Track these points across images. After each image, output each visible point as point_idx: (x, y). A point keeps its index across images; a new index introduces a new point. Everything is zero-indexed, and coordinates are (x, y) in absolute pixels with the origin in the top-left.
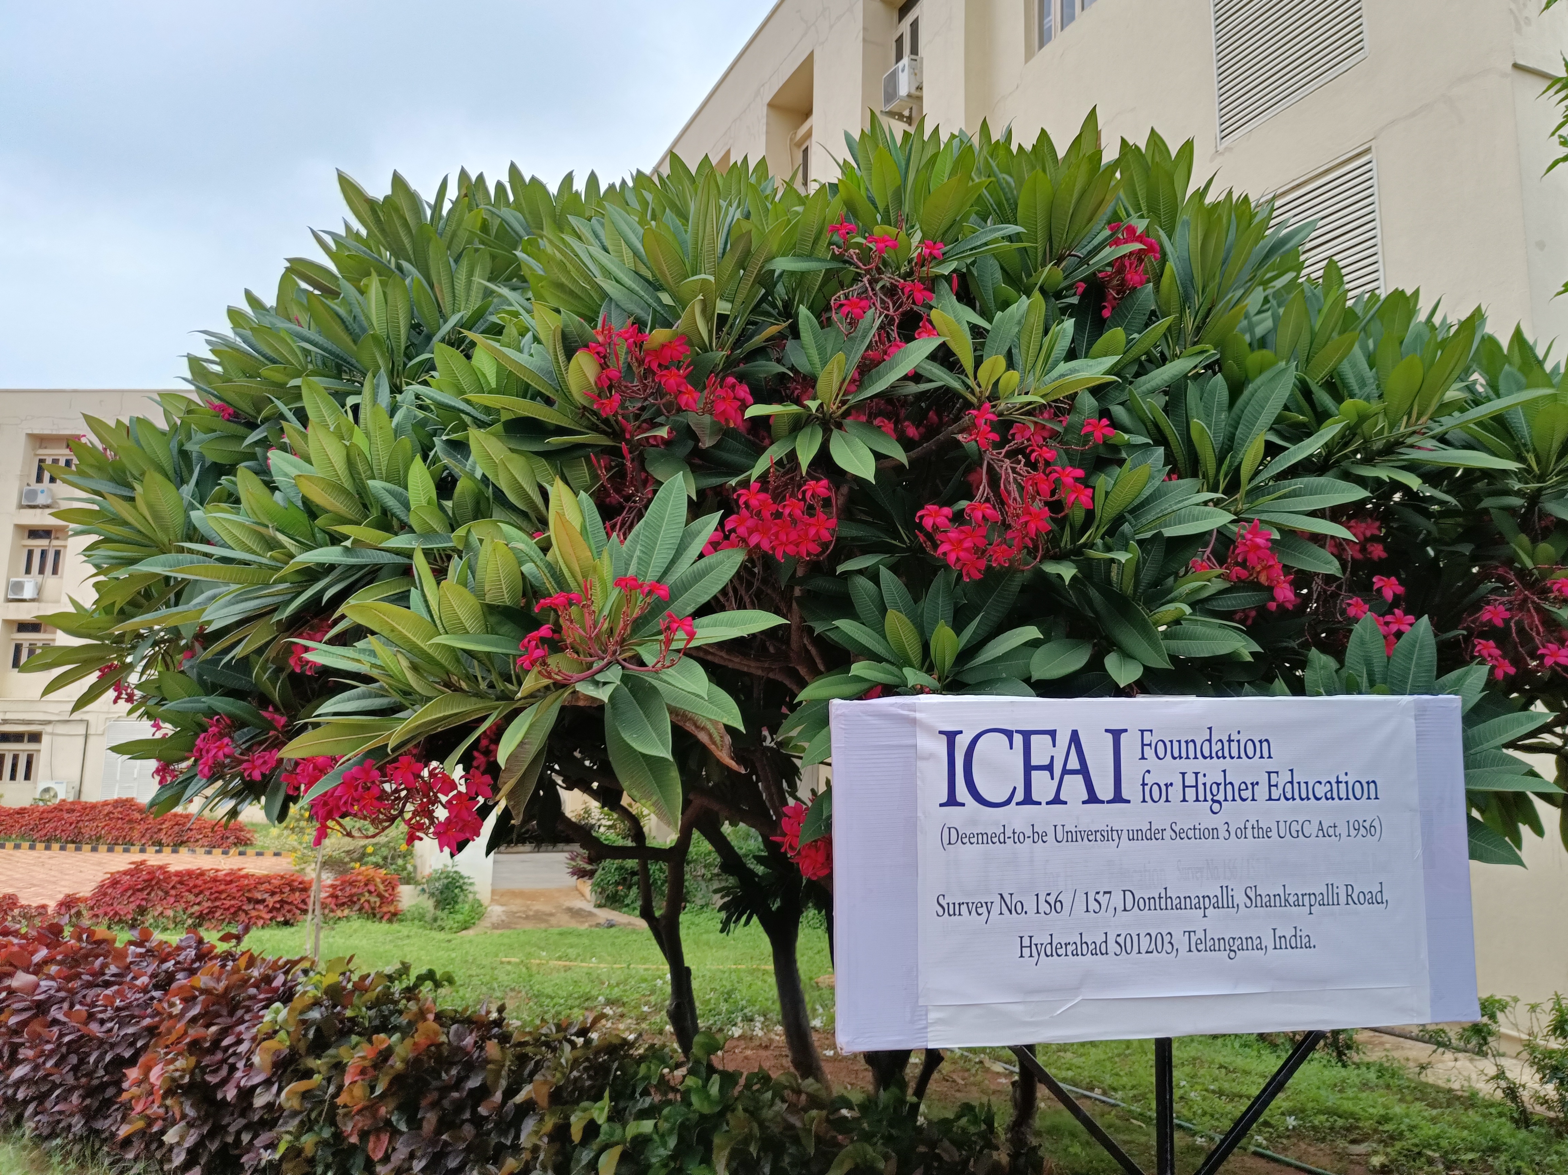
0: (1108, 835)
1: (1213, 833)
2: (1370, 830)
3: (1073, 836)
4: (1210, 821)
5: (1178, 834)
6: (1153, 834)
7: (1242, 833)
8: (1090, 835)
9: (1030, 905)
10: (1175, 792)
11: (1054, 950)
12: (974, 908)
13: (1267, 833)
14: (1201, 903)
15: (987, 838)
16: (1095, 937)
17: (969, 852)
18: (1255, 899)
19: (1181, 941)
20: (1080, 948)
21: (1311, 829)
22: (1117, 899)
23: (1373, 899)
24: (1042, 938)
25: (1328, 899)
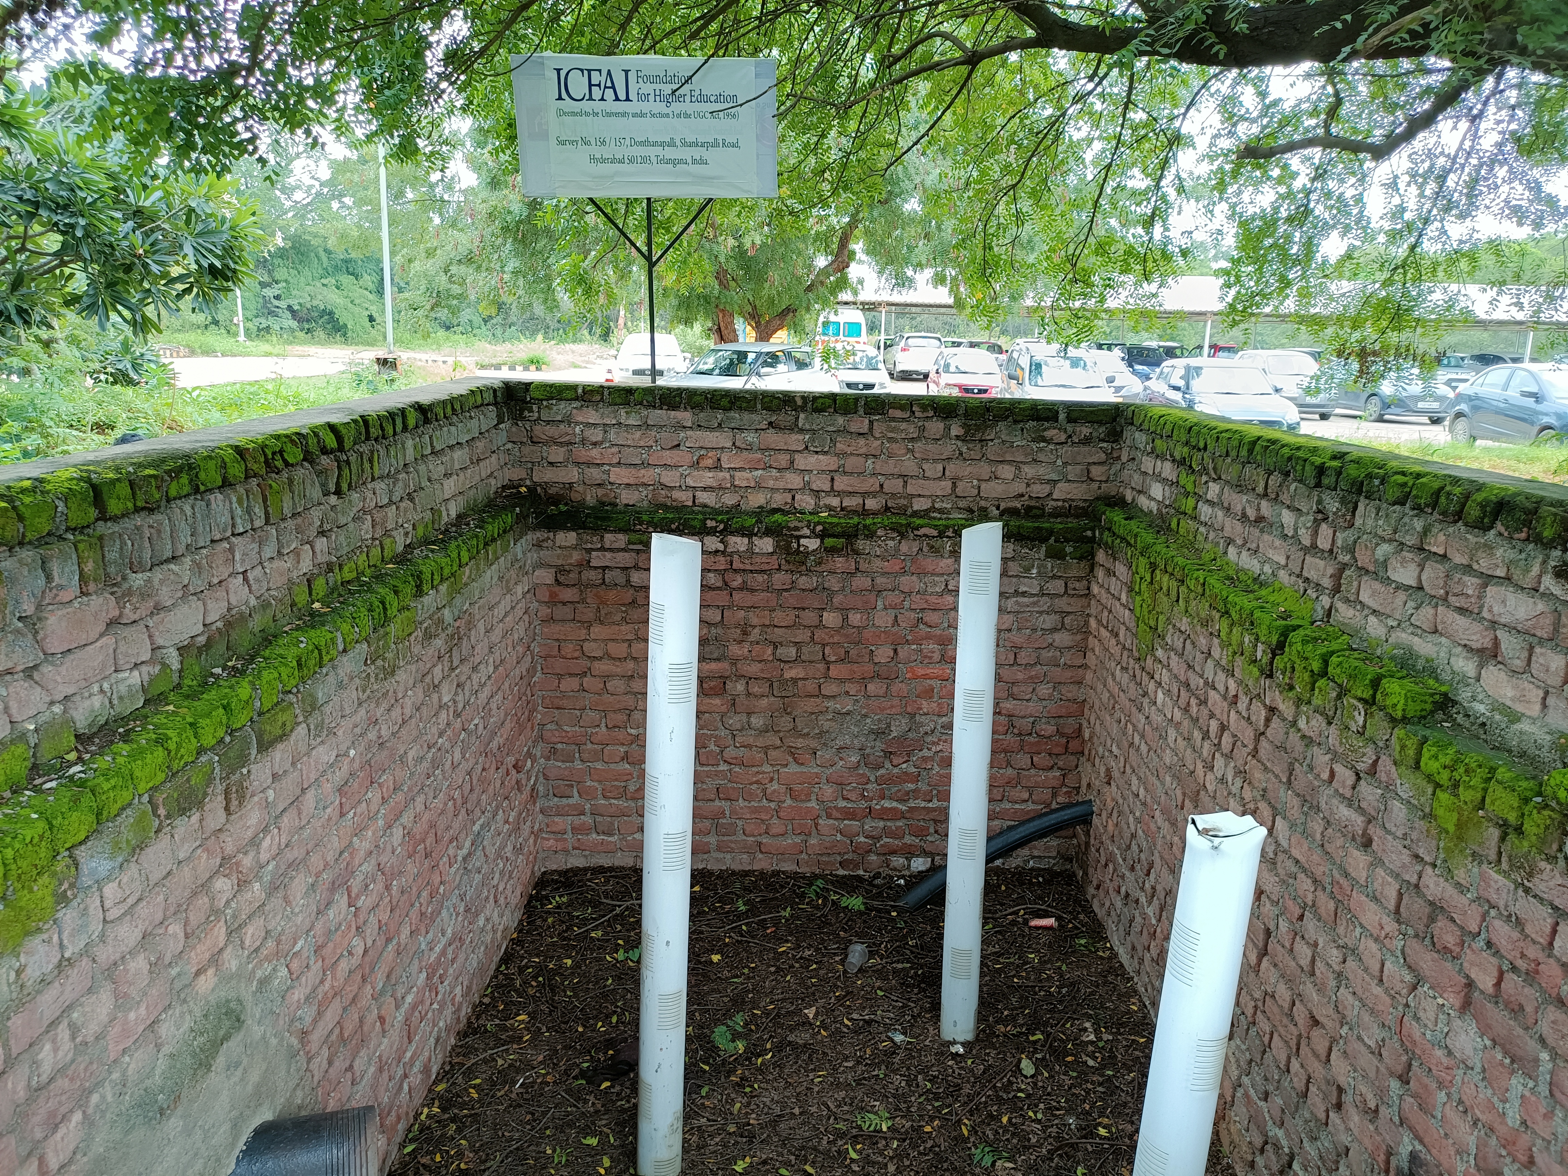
1: (667, 115)
7: (679, 116)
12: (572, 142)
15: (574, 114)
18: (685, 144)
20: (613, 161)
24: (598, 156)
25: (715, 144)
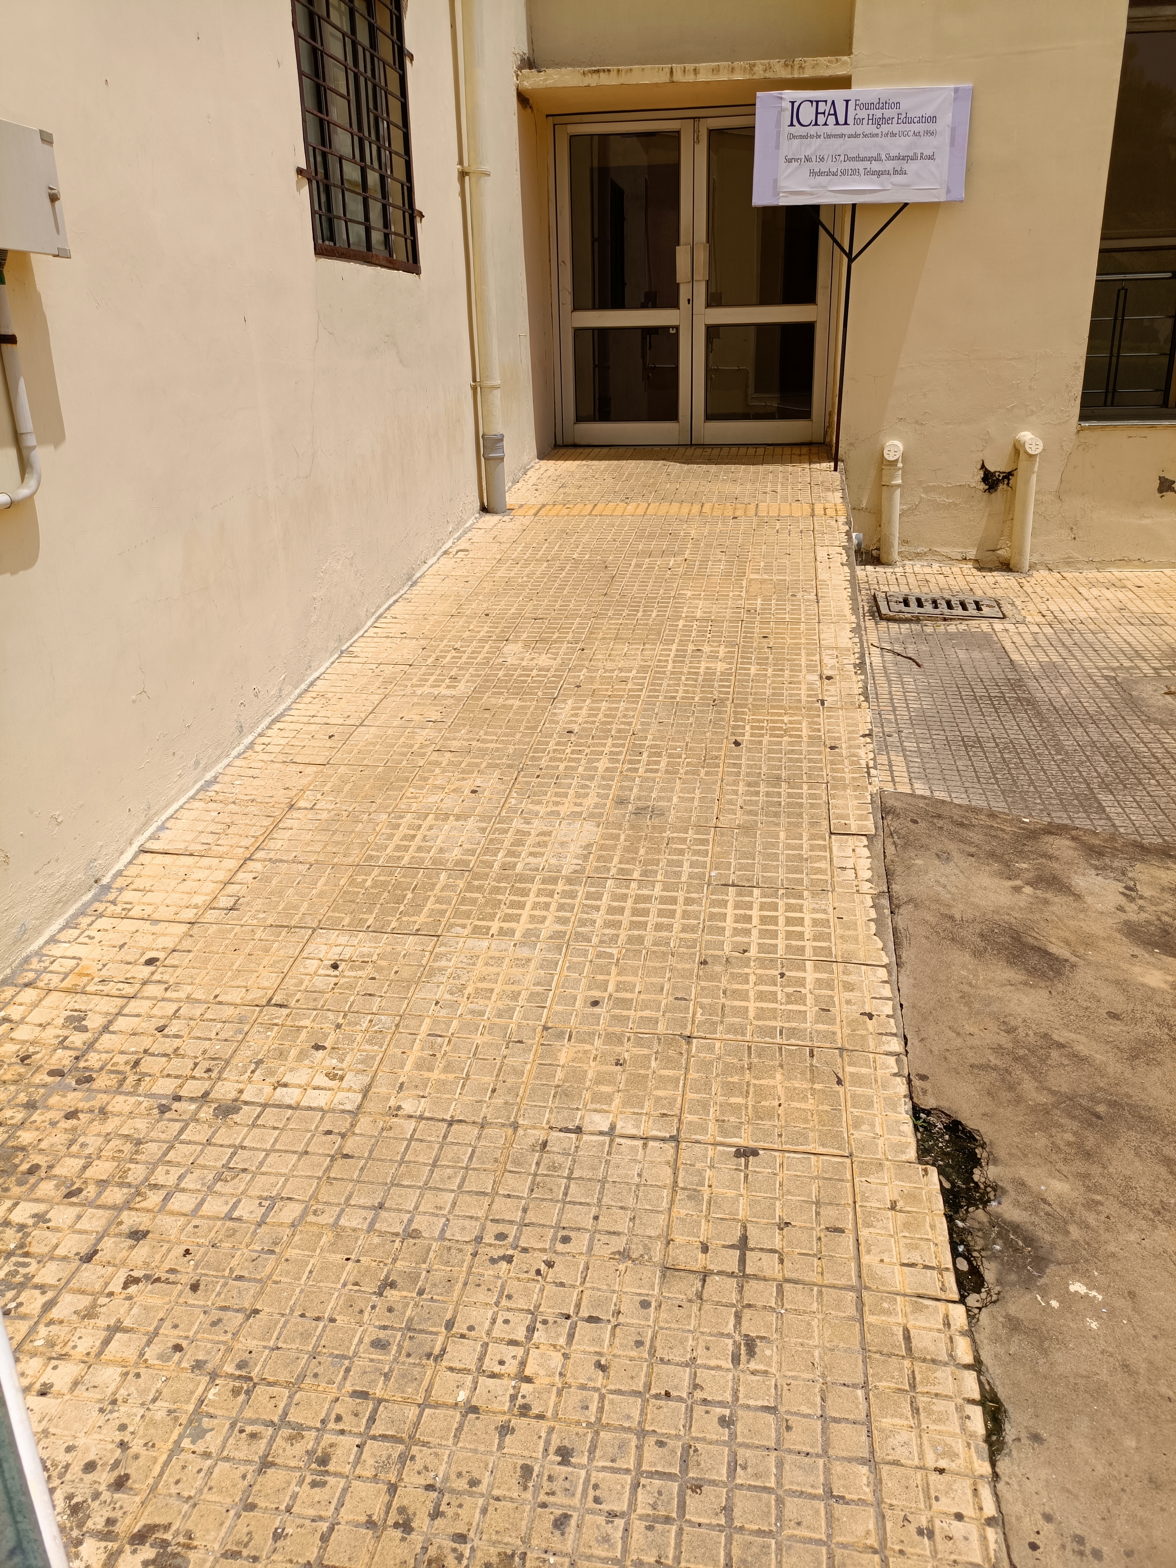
0: (842, 136)
2: (932, 134)
3: (829, 136)
4: (876, 131)
5: (865, 136)
6: (856, 136)
8: (835, 136)
9: (814, 159)
10: (865, 122)
11: (820, 173)
13: (895, 135)
14: (870, 159)
16: (834, 170)
17: (796, 142)
19: (862, 172)
21: (911, 134)
22: (842, 158)
23: (931, 158)
